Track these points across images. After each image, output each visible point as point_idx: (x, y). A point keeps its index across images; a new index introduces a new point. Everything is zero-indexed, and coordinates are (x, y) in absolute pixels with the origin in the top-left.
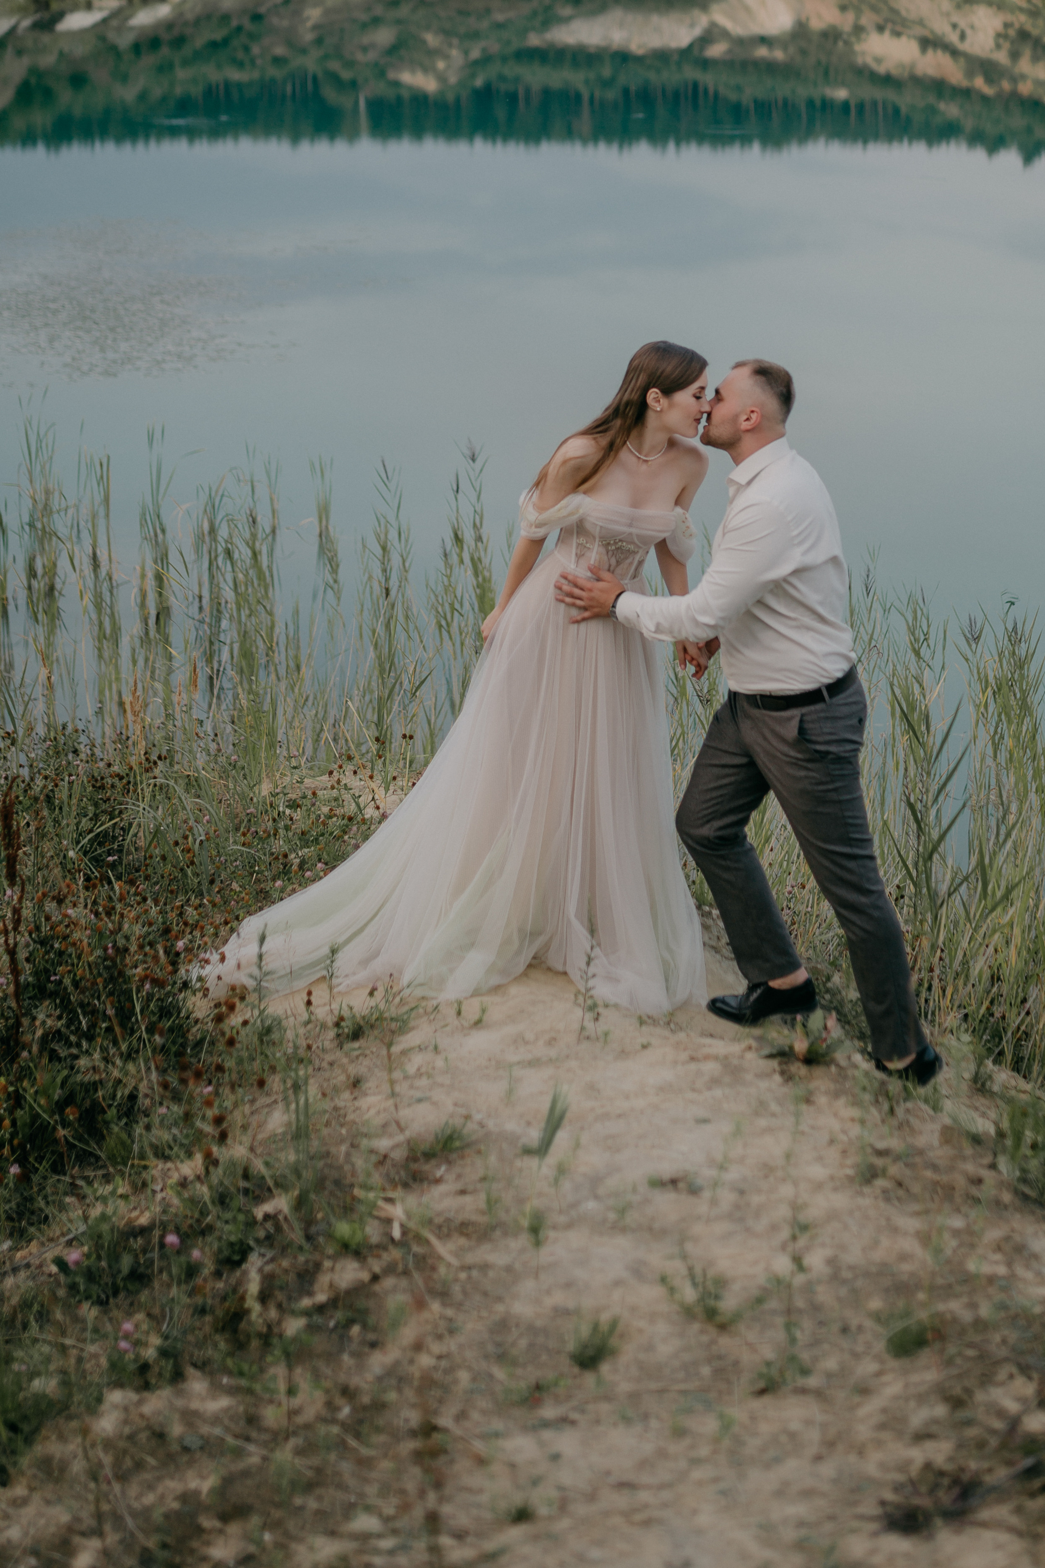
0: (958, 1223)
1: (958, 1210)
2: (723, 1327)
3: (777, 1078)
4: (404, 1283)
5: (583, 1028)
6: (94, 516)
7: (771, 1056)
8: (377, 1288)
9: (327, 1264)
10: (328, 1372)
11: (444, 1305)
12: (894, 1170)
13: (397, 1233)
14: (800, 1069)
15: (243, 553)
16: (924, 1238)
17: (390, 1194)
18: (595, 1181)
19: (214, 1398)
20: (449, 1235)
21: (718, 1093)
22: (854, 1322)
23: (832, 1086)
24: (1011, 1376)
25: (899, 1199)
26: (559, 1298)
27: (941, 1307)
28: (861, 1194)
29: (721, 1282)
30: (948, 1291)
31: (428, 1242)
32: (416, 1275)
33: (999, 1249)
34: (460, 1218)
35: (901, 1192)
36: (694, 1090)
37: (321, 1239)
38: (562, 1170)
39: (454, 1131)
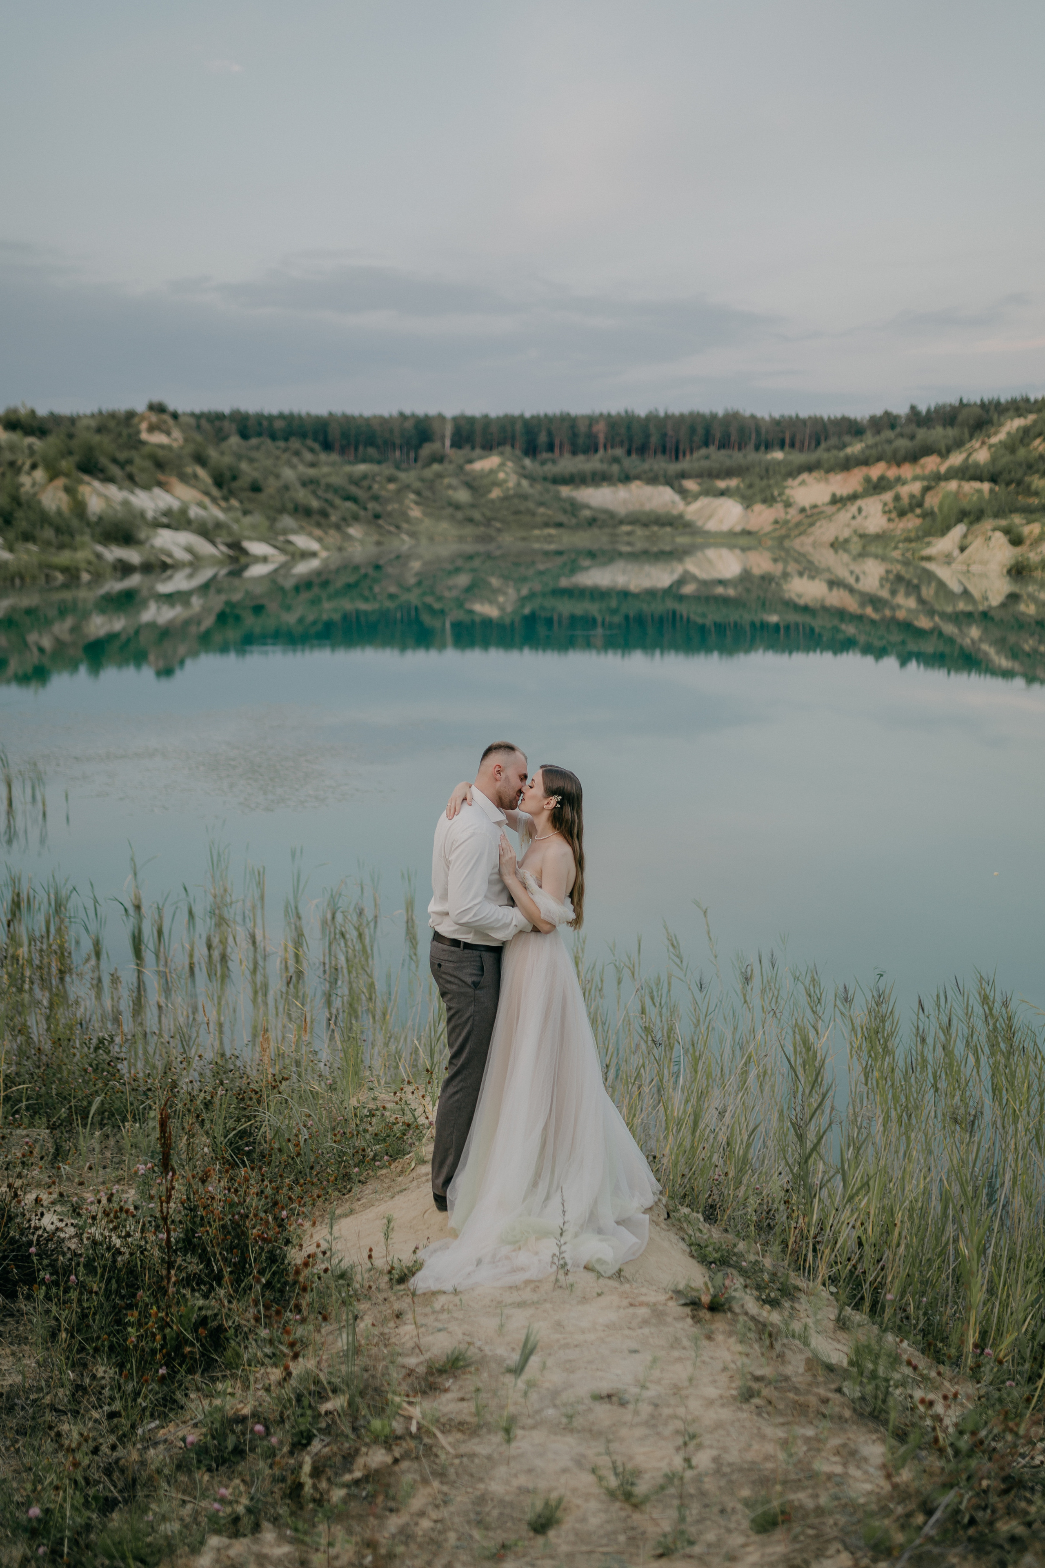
0: (810, 1432)
1: (812, 1423)
2: (636, 1506)
3: (689, 1321)
4: (415, 1465)
5: (557, 1280)
6: (254, 907)
7: (685, 1305)
8: (396, 1468)
9: (364, 1450)
10: (358, 1529)
11: (442, 1483)
12: (765, 1392)
13: (414, 1429)
14: (705, 1314)
15: (352, 934)
16: (785, 1444)
17: (412, 1399)
18: (555, 1394)
19: (279, 1546)
20: (450, 1431)
21: (646, 1331)
22: (730, 1505)
23: (727, 1328)
24: (838, 1551)
25: (768, 1413)
26: (523, 1480)
27: (792, 1496)
28: (741, 1409)
29: (637, 1473)
30: (797, 1484)
31: (434, 1435)
32: (424, 1460)
33: (838, 1453)
34: (460, 1418)
35: (770, 1408)
36: (629, 1328)
37: (363, 1431)
38: (531, 1384)
39: (460, 1354)
